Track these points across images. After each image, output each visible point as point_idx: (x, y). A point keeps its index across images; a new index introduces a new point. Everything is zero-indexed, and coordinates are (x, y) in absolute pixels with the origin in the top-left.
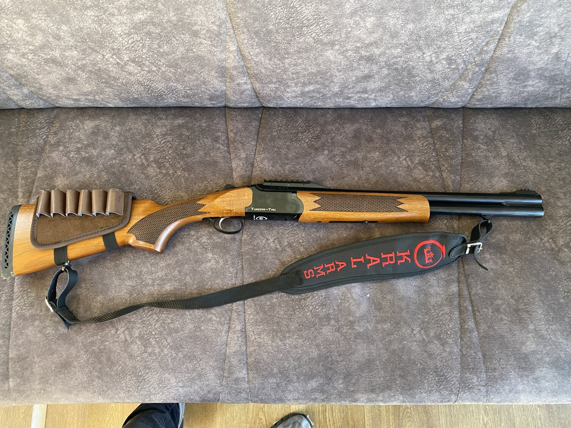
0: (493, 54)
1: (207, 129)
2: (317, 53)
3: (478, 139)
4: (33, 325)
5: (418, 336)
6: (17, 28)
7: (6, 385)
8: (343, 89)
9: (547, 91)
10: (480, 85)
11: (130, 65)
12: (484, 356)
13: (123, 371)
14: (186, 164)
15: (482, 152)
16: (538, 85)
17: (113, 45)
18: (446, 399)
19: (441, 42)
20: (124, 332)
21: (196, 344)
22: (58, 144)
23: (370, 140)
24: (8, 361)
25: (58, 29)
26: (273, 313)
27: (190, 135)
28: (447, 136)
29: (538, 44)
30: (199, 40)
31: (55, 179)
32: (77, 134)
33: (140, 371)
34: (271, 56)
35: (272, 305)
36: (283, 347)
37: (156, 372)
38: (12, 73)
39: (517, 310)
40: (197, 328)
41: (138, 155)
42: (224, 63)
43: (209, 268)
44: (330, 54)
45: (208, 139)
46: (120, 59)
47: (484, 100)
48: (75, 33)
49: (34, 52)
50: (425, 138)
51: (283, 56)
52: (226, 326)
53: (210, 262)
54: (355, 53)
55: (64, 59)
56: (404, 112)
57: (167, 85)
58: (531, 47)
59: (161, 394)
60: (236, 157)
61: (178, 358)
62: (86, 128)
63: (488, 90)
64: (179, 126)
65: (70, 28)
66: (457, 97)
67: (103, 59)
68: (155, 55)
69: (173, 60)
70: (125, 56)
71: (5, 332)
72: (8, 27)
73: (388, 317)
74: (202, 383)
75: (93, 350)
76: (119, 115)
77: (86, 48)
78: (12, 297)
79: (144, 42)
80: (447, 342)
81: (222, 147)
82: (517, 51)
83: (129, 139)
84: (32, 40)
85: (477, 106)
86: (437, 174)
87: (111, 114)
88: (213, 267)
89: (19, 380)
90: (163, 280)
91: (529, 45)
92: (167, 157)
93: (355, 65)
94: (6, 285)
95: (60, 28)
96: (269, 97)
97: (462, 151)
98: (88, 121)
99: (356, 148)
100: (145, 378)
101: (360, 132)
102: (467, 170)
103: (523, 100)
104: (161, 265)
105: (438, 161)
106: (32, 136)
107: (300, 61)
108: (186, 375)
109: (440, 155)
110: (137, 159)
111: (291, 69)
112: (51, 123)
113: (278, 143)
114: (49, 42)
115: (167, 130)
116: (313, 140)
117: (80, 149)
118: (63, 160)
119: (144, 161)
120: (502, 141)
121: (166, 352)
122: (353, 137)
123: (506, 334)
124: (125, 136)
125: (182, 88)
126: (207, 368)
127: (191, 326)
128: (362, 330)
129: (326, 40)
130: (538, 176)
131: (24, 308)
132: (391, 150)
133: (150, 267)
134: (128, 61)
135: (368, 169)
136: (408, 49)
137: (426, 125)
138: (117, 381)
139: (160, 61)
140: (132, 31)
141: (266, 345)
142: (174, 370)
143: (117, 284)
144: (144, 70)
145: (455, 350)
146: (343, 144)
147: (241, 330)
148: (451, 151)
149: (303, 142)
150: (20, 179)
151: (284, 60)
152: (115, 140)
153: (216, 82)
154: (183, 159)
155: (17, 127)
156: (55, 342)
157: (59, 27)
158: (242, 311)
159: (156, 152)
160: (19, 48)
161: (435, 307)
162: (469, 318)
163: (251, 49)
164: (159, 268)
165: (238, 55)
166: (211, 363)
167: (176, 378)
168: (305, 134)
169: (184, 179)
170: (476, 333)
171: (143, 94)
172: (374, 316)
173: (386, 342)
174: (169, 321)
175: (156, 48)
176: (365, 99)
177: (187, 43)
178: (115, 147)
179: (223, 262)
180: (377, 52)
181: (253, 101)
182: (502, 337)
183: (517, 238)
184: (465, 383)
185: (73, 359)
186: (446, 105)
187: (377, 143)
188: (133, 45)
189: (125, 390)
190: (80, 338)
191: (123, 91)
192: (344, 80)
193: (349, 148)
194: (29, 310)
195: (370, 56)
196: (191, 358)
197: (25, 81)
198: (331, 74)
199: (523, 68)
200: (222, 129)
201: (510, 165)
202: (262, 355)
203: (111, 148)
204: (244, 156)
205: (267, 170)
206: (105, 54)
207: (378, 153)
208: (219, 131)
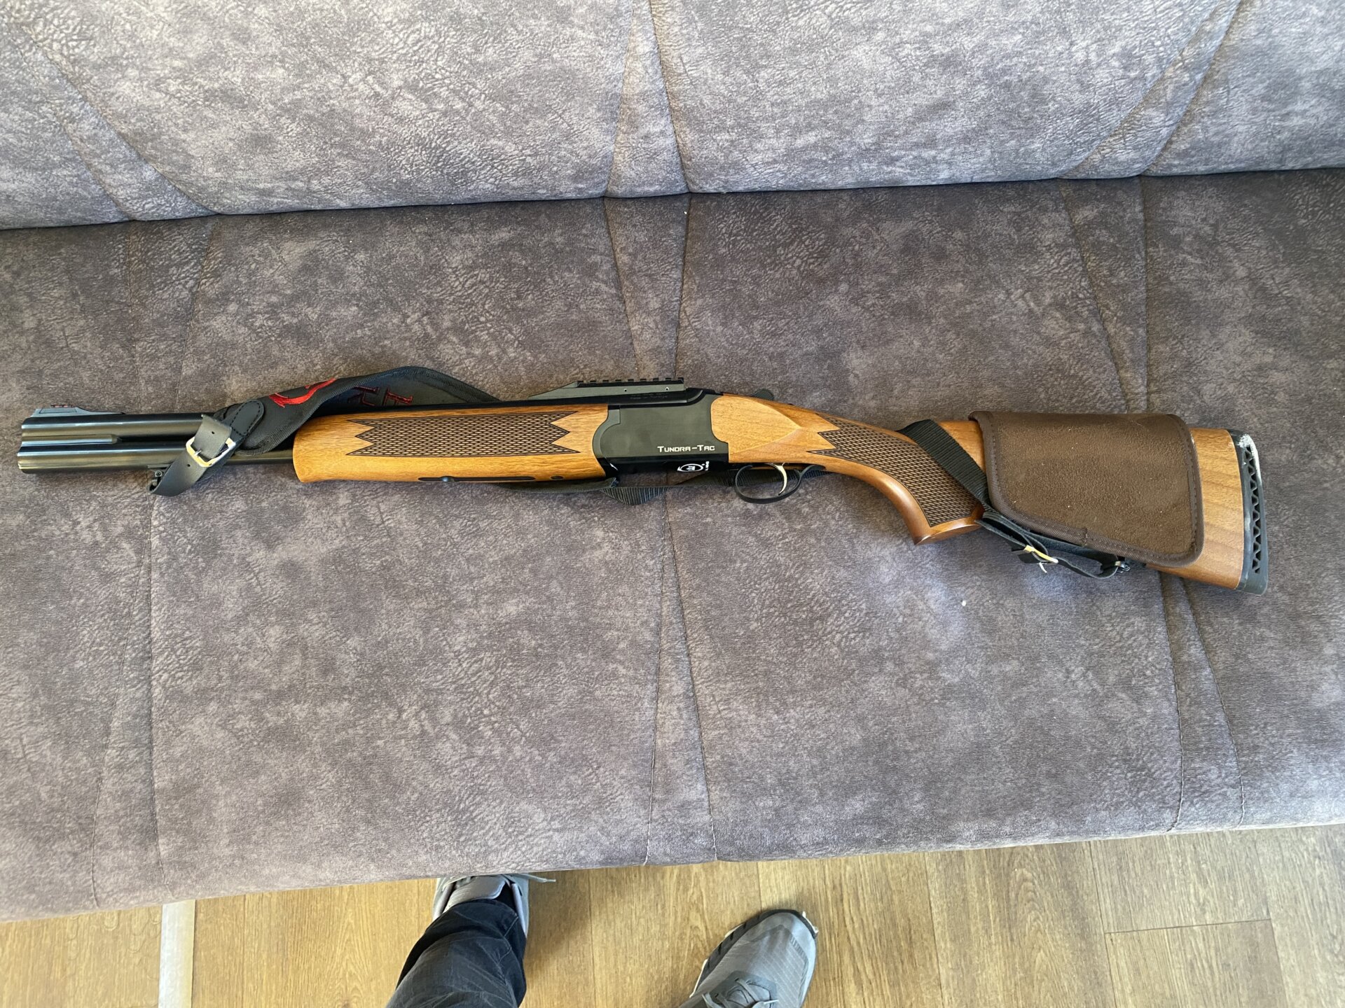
0: (1224, 39)
1: (568, 249)
2: (833, 52)
3: (1180, 242)
4: (203, 711)
5: (1080, 684)
6: (149, 15)
7: (152, 854)
8: (882, 137)
9: (1334, 125)
10: (1188, 117)
11: (404, 99)
12: (1230, 720)
13: (422, 802)
14: (526, 333)
15: (1190, 271)
16: (1314, 111)
17: (370, 49)
18: (1152, 820)
19: (1112, 14)
20: (417, 714)
21: (585, 730)
22: (224, 298)
23: (940, 255)
24: (152, 798)
25: (246, 14)
26: (754, 652)
27: (531, 265)
28: (1112, 240)
29: (1322, 13)
30: (568, 31)
31: (225, 378)
32: (268, 273)
33: (460, 801)
34: (727, 61)
35: (749, 637)
36: (782, 727)
37: (498, 801)
38: (125, 129)
39: (1296, 616)
40: (587, 693)
41: (416, 316)
42: (620, 85)
43: (600, 561)
44: (863, 54)
45: (570, 271)
46: (382, 84)
47: (1193, 152)
48: (284, 24)
49: (184, 76)
50: (1063, 246)
51: (757, 64)
52: (651, 688)
53: (601, 548)
54: (919, 48)
55: (251, 88)
56: (1011, 193)
57: (484, 146)
58: (1308, 19)
59: (511, 850)
60: (640, 308)
61: (548, 765)
62: (286, 258)
63: (1205, 129)
64: (504, 245)
65: (275, 11)
66: (1135, 148)
67: (341, 87)
68: (465, 73)
69: (504, 81)
70: (395, 76)
71: (139, 731)
72: (129, 15)
73: (1012, 647)
74: (606, 817)
75: (350, 760)
76: (360, 226)
77: (307, 61)
78: (149, 652)
79: (442, 39)
80: (1146, 695)
81: (603, 287)
82: (1277, 31)
83: (389, 279)
84: (181, 45)
85: (1175, 171)
86: (1096, 327)
87: (341, 226)
88: (607, 558)
89: (180, 840)
90: (498, 592)
91: (1304, 15)
92: (482, 319)
93: (916, 78)
94: (133, 626)
95: (251, 12)
96: (712, 165)
97: (1147, 272)
98: (290, 243)
99: (911, 273)
100: (474, 814)
101: (918, 240)
102: (1161, 313)
103: (1277, 150)
104: (491, 560)
105: (1095, 298)
106: (162, 282)
107: (792, 74)
108: (568, 802)
109: (1099, 286)
110: (412, 324)
111: (771, 93)
112: (204, 250)
113: (732, 272)
114: (222, 48)
115: (477, 256)
116: (812, 261)
117: (276, 307)
118: (240, 335)
119: (429, 329)
120: (1234, 246)
121: (518, 754)
122: (902, 252)
123: (1274, 670)
124: (380, 273)
125: (516, 152)
126: (615, 783)
127: (571, 691)
128: (957, 680)
129: (856, 21)
130: (1320, 318)
131: (180, 674)
132: (989, 276)
133: (466, 566)
134: (400, 88)
135: (942, 321)
136: (1038, 34)
137: (1061, 221)
138: (410, 827)
139: (474, 86)
140: (419, 12)
141: (743, 724)
142: (539, 793)
143: (392, 607)
144: (436, 110)
145: (1166, 711)
146: (882, 266)
147: (684, 693)
148: (1122, 274)
149: (789, 266)
150: (142, 382)
151: (759, 73)
152: (356, 283)
153: (595, 132)
154: (518, 320)
155: (124, 264)
156: (260, 748)
157: (250, 9)
158: (682, 652)
159: (456, 308)
160: (150, 65)
161: (1112, 619)
162: (1189, 640)
163: (686, 47)
164: (487, 566)
165: (653, 64)
166: (623, 772)
167: (545, 810)
168: (792, 248)
169: (525, 367)
170: (1209, 670)
171: (423, 170)
172: (982, 648)
173: (1011, 702)
174: (521, 683)
175: (468, 54)
176: (927, 163)
177: (542, 38)
178: (359, 300)
179: (629, 548)
180: (968, 43)
181: (672, 177)
182: (1266, 675)
183: (1283, 458)
184: (1193, 782)
185: (305, 782)
186: (1108, 170)
187: (958, 261)
188: (416, 48)
189: (429, 845)
190: (317, 735)
191: (378, 166)
192: (886, 117)
193: (894, 275)
194: (190, 679)
195: (952, 55)
196: (578, 761)
197: (153, 147)
198: (860, 102)
199: (1287, 71)
200: (601, 248)
201: (1255, 298)
202: (736, 748)
203: (350, 301)
204: (657, 306)
205: (711, 333)
206: (349, 74)
207: (961, 285)
208: (594, 251)
